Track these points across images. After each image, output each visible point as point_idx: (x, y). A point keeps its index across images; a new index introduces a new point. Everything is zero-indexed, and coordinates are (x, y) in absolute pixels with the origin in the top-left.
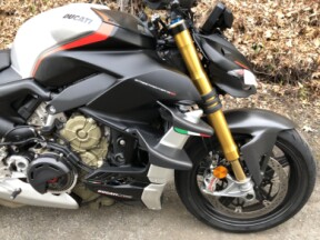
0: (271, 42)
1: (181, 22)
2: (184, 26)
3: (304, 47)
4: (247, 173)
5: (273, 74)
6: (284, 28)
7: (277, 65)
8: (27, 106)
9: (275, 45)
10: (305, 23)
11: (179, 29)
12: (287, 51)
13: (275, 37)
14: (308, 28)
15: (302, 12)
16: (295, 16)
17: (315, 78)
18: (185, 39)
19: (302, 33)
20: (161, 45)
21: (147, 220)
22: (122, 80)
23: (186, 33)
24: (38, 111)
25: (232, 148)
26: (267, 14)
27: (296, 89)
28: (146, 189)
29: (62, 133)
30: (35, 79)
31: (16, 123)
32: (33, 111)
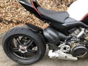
24: (75, 31)
29: (86, 38)
30: (81, 21)
31: (66, 35)
32: (73, 31)
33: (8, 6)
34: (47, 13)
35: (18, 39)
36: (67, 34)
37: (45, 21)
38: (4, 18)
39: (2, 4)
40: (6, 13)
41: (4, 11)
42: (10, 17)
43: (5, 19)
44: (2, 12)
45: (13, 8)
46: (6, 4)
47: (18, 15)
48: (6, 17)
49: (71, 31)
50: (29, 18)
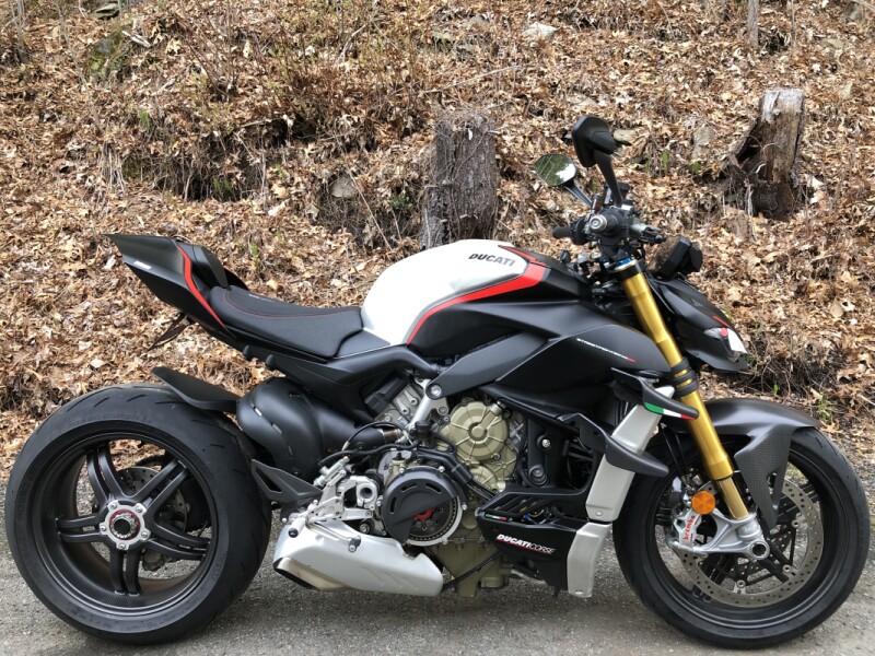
0: (743, 310)
1: (633, 262)
2: (638, 268)
3: (810, 320)
4: (750, 506)
5: (755, 371)
6: (766, 284)
7: (762, 355)
8: (384, 391)
9: (752, 315)
10: (803, 273)
11: (631, 272)
12: (777, 326)
13: (750, 301)
14: (814, 284)
15: (795, 253)
16: (782, 261)
17: (843, 380)
18: (640, 286)
19: (802, 292)
20: (598, 295)
21: (557, 633)
22: (559, 339)
23: (640, 277)
24: (399, 401)
25: (719, 458)
26: (724, 257)
27: (807, 402)
28: (580, 532)
29: (445, 431)
30: (409, 346)
31: (358, 423)
32: (390, 400)
33: (84, 296)
34: (255, 312)
35: (103, 462)
36: (363, 414)
37: (247, 348)
38: (40, 377)
39: (47, 282)
40: (60, 341)
41: (47, 331)
42: (85, 372)
43: (44, 385)
44: (31, 335)
45: (119, 308)
46: (71, 287)
47: (145, 358)
48: (56, 370)
49: (375, 400)
50: (221, 376)
